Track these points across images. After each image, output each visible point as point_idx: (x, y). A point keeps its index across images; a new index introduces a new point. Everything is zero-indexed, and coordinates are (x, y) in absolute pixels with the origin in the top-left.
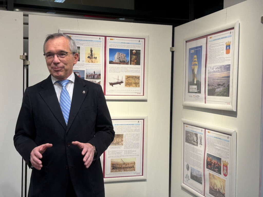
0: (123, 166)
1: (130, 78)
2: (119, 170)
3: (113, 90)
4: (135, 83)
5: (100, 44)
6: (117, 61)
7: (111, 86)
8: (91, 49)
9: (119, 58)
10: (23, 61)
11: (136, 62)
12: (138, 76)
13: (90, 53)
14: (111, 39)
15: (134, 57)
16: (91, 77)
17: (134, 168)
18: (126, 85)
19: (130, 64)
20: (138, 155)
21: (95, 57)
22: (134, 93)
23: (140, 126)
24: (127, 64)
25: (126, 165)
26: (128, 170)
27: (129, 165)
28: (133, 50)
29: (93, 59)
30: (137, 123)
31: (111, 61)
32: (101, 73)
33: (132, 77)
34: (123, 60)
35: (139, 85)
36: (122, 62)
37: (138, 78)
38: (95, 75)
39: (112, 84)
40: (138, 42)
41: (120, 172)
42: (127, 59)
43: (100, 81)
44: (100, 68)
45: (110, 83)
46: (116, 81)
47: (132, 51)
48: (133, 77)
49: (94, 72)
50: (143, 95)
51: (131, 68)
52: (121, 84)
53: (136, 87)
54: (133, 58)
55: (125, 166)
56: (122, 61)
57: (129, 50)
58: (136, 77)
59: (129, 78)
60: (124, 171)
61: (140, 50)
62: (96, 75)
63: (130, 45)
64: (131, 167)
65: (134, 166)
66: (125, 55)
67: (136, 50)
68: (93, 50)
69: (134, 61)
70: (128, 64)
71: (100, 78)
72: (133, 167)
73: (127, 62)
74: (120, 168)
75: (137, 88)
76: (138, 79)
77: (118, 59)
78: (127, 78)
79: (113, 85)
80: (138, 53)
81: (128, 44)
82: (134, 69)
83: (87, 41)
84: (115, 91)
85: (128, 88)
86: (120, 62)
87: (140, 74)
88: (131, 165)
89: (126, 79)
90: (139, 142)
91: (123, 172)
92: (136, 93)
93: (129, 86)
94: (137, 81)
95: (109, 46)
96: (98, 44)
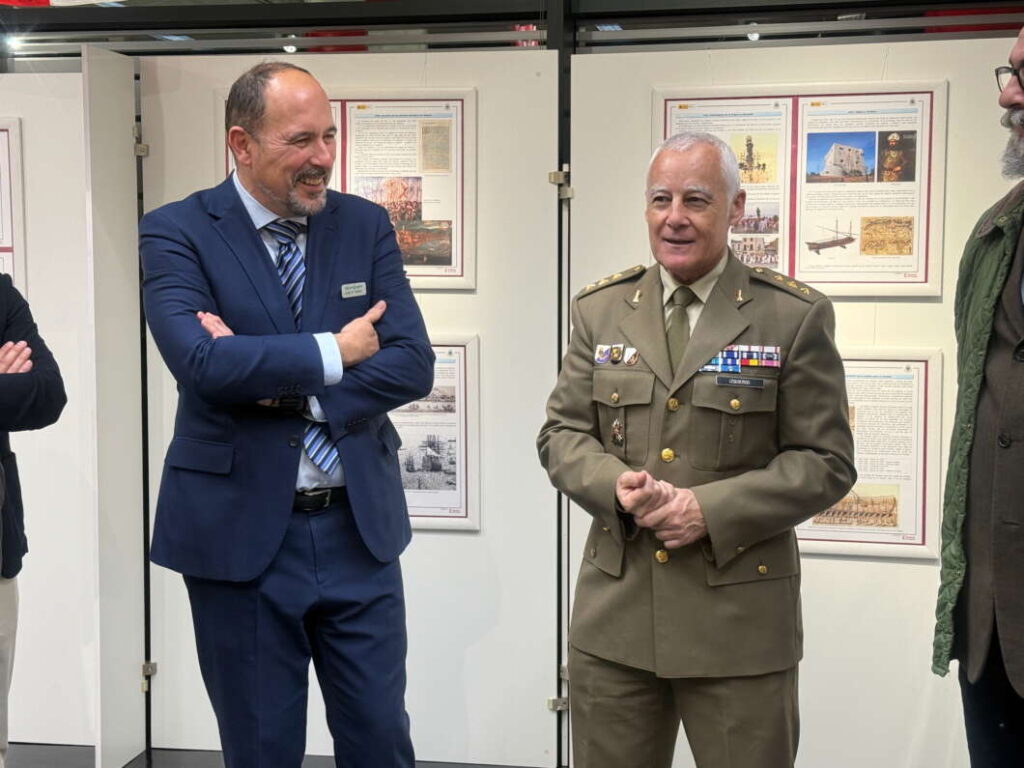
0: (854, 508)
1: (878, 227)
2: (841, 520)
3: (818, 266)
4: (896, 242)
5: (779, 122)
6: (835, 172)
7: (813, 253)
8: (749, 140)
9: (838, 163)
10: (556, 187)
11: (898, 172)
12: (907, 218)
13: (746, 154)
14: (813, 104)
15: (893, 154)
16: (749, 226)
17: (892, 517)
18: (864, 250)
19: (880, 179)
20: (908, 478)
21: (759, 166)
22: (892, 274)
23: (915, 381)
24: (868, 178)
25: (866, 506)
26: (872, 521)
27: (876, 506)
28: (889, 133)
29: (755, 171)
30: (903, 372)
31: (813, 174)
32: (777, 209)
33: (887, 222)
34: (855, 168)
35: (910, 249)
36: (850, 176)
37: (909, 223)
38: (760, 220)
39: (816, 247)
40: (908, 106)
42: (868, 164)
43: (777, 239)
44: (777, 196)
45: (809, 244)
46: (829, 237)
48: (890, 221)
49: (758, 211)
50: (926, 281)
51: (881, 192)
52: (847, 246)
53: (901, 253)
54: (889, 160)
55: (861, 509)
56: (851, 172)
57: (874, 133)
58: (898, 221)
59: (873, 227)
60: (859, 523)
61: (913, 133)
62: (763, 219)
63: (879, 116)
64: (884, 515)
65: (892, 510)
66: (861, 151)
68: (753, 142)
70: (873, 181)
71: (777, 230)
72: (890, 515)
73: (869, 173)
74: (845, 513)
75: (902, 256)
76: (905, 230)
77: (835, 165)
78: (868, 226)
79: (821, 251)
81: (872, 116)
82: (892, 196)
83: (735, 115)
84: (827, 269)
85: (869, 259)
86: (845, 173)
87: (916, 213)
88: (883, 508)
89: (862, 228)
90: (909, 435)
91: (854, 526)
92: (898, 273)
93: (876, 252)
94: (902, 234)
95: (805, 126)
96: (772, 122)
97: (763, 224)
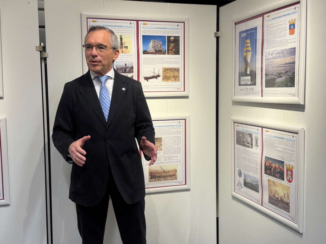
0: (163, 175)
1: (168, 71)
2: (158, 180)
3: (148, 86)
4: (174, 77)
5: (132, 30)
6: (152, 50)
7: (146, 81)
8: (121, 37)
9: (154, 47)
11: (174, 51)
12: (177, 68)
14: (144, 24)
15: (172, 45)
16: (122, 70)
18: (164, 80)
19: (168, 54)
20: (180, 162)
21: (125, 47)
23: (182, 128)
24: (164, 53)
25: (167, 173)
26: (169, 179)
27: (170, 173)
28: (171, 37)
29: (124, 49)
30: (178, 124)
31: (145, 51)
32: (133, 65)
33: (171, 69)
34: (160, 49)
35: (179, 79)
36: (158, 52)
37: (178, 70)
38: (126, 68)
39: (147, 79)
40: (176, 27)
41: (160, 182)
42: (164, 47)
43: (133, 75)
44: (132, 59)
45: (144, 77)
46: (151, 75)
47: (169, 37)
49: (126, 65)
50: (184, 91)
51: (169, 58)
52: (158, 78)
53: (176, 81)
54: (171, 47)
55: (165, 175)
56: (158, 50)
57: (166, 36)
58: (175, 69)
60: (165, 180)
61: (179, 37)
62: (128, 68)
63: (167, 30)
64: (173, 176)
65: (175, 173)
66: (161, 43)
67: (174, 37)
68: (123, 37)
69: (171, 50)
70: (166, 54)
71: (133, 72)
72: (175, 175)
73: (164, 51)
74: (160, 177)
76: (177, 72)
78: (165, 71)
79: (149, 80)
80: (176, 40)
81: (165, 30)
82: (172, 60)
83: (115, 26)
84: (151, 87)
85: (166, 83)
86: (156, 51)
87: (180, 66)
88: (172, 173)
89: (163, 71)
90: (180, 146)
91: (163, 181)
92: (175, 88)
93: (168, 81)
94: (176, 74)
95: (142, 33)
96: (129, 30)
97: (128, 69)
